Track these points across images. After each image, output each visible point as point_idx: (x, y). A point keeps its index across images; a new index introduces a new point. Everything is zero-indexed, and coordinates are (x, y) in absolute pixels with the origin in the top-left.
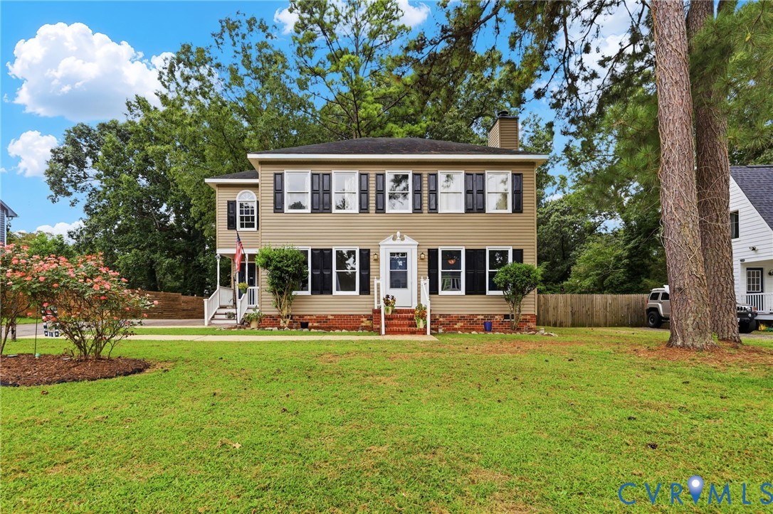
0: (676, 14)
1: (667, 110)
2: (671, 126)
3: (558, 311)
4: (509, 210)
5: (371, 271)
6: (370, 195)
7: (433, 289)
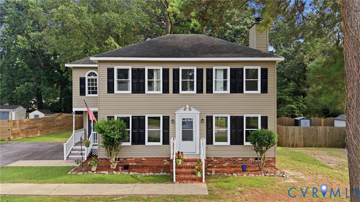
0: (356, 13)
1: (349, 73)
2: (352, 83)
3: (294, 137)
4: (259, 91)
5: (170, 129)
6: (170, 82)
7: (209, 141)
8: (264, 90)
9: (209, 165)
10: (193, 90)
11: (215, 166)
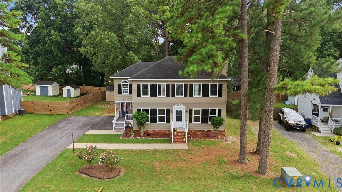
4: (217, 96)
5: (170, 116)
6: (170, 91)
7: (190, 122)
8: (220, 95)
9: (190, 133)
10: (182, 95)
11: (193, 134)
